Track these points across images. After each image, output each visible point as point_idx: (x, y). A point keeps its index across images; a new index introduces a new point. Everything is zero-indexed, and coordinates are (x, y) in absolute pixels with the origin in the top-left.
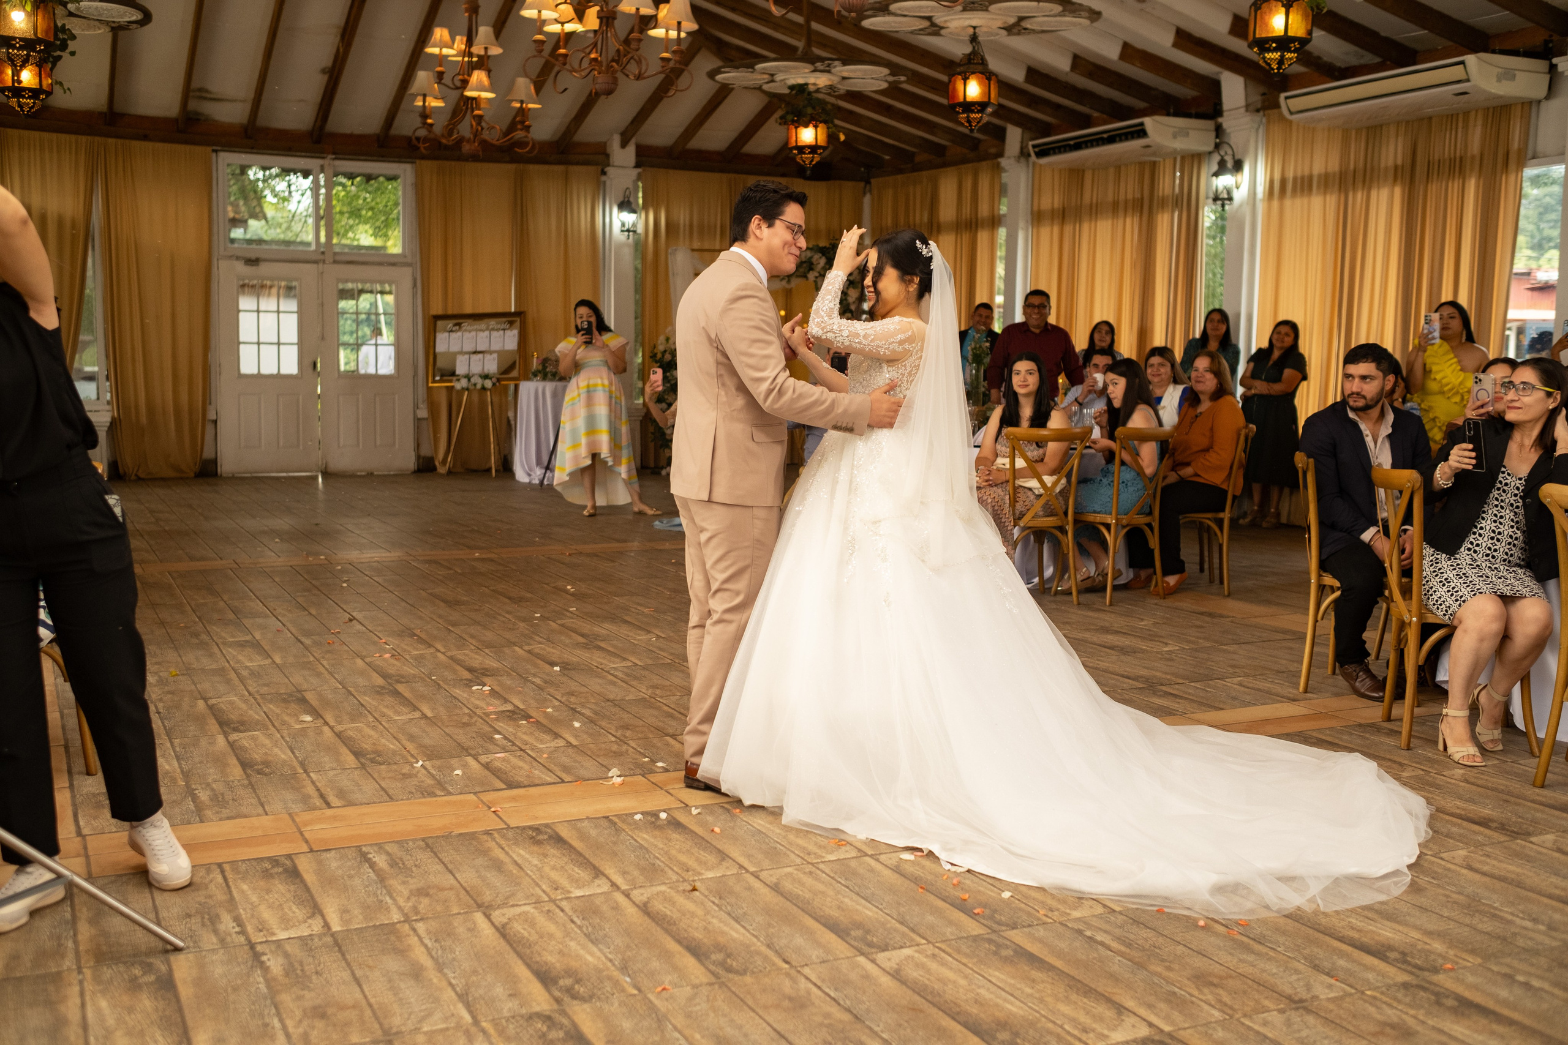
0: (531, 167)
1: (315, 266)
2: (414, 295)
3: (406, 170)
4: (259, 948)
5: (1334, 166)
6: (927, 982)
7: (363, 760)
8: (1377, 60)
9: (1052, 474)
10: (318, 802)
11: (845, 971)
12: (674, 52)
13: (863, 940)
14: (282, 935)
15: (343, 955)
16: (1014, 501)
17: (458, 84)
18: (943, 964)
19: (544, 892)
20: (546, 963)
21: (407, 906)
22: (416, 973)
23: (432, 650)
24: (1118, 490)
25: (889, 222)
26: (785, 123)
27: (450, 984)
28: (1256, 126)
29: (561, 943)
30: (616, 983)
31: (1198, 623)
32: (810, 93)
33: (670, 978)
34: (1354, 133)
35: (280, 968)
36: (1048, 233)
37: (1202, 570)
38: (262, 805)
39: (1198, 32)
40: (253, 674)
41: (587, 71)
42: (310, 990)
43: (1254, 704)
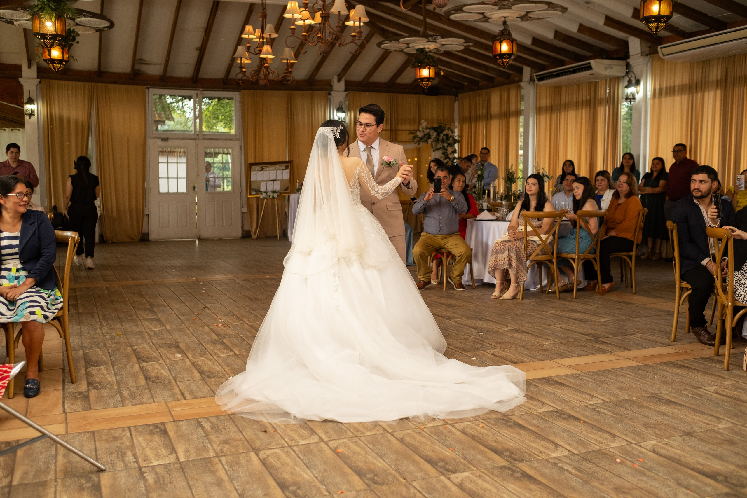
0: (296, 92)
1: (194, 141)
2: (241, 154)
3: (236, 95)
4: (143, 470)
5: (686, 80)
6: (476, 490)
7: (203, 376)
8: (707, 28)
9: (545, 234)
10: (180, 396)
11: (434, 484)
12: (357, 32)
13: (444, 467)
14: (155, 463)
15: (184, 473)
16: (526, 248)
17: (257, 52)
18: (484, 480)
19: (286, 442)
20: (284, 479)
21: (218, 449)
22: (219, 483)
23: (242, 322)
24: (579, 241)
25: (467, 115)
26: (415, 67)
27: (236, 489)
28: (646, 62)
29: (292, 468)
30: (318, 489)
31: (619, 307)
32: (426, 52)
33: (345, 486)
34: (695, 64)
35: (153, 480)
36: (544, 118)
37: (622, 281)
38: (153, 398)
39: (616, 17)
40: (155, 334)
41: (316, 42)
42: (166, 491)
43: (648, 348)
